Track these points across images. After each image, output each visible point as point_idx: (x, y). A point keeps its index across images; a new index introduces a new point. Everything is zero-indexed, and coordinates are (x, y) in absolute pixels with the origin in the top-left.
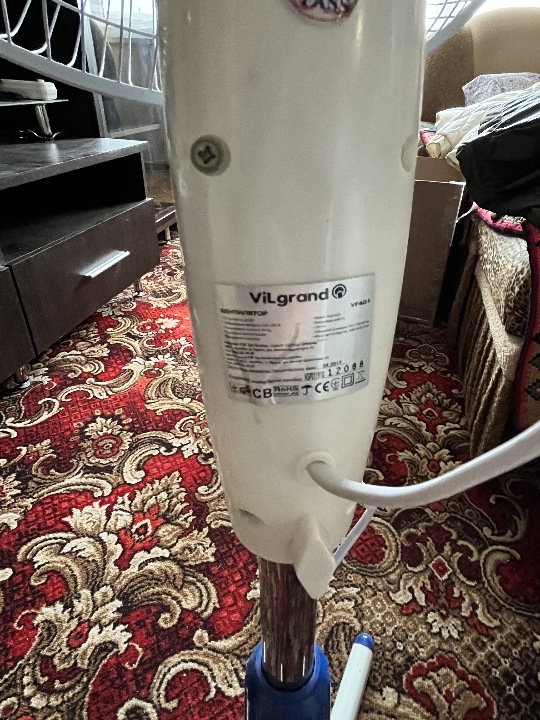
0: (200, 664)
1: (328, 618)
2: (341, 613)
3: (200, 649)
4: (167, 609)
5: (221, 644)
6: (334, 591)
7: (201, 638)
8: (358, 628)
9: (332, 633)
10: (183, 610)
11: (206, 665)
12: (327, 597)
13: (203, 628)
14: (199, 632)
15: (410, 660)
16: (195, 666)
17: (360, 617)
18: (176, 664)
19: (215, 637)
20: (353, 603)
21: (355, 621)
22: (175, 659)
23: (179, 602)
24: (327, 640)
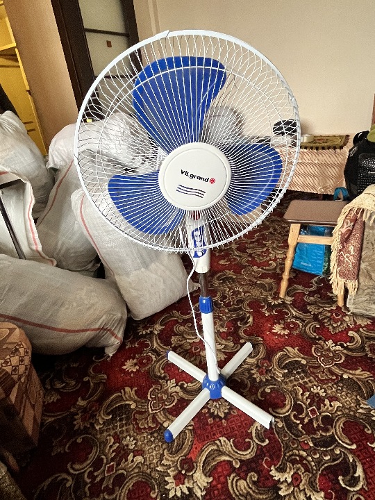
0: (237, 452)
1: (177, 458)
2: (170, 459)
3: (237, 459)
4: (254, 483)
5: (227, 458)
6: (169, 471)
7: (237, 463)
8: (166, 450)
9: (177, 451)
10: (246, 480)
11: (234, 451)
12: (173, 469)
13: (235, 468)
14: (237, 466)
15: (152, 434)
16: (238, 452)
17: (162, 455)
18: (248, 455)
19: (230, 462)
20: (163, 462)
21: (165, 454)
22: (248, 457)
23: (248, 485)
24: (181, 448)
